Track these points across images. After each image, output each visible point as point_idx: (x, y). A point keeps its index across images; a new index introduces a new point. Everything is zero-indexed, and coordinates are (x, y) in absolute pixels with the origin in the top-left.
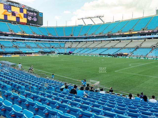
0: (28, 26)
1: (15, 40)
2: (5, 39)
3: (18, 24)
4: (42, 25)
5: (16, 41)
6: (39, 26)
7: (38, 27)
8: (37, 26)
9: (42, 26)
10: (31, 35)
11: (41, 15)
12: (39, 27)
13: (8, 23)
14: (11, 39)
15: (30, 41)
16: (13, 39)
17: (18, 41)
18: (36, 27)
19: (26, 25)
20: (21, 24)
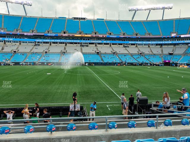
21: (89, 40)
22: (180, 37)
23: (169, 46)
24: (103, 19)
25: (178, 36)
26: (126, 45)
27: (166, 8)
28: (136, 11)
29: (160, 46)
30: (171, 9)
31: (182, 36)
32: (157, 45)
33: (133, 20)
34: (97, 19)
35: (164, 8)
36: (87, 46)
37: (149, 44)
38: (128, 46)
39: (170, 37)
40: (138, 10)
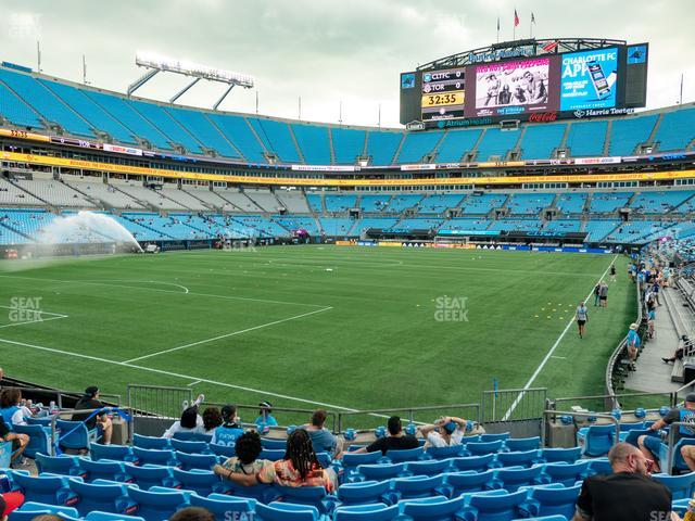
0: (570, 122)
1: (482, 190)
2: (451, 188)
3: (526, 125)
4: (643, 105)
5: (486, 191)
6: (620, 111)
7: (621, 118)
8: (610, 115)
9: (637, 110)
10: (535, 163)
12: (626, 118)
13: (493, 127)
14: (471, 187)
15: (544, 191)
16: (476, 186)
17: (494, 191)
18: (611, 119)
19: (557, 119)
20: (534, 121)
21: (27, 151)
22: (290, 169)
23: (260, 191)
24: (30, 70)
25: (286, 166)
26: (155, 182)
27: (239, 83)
28: (158, 70)
29: (237, 189)
30: (249, 87)
31: (295, 167)
32: (230, 184)
34: (5, 65)
35: (234, 82)
36: (29, 177)
37: (211, 182)
38: (160, 186)
39: (267, 165)
40: (165, 69)
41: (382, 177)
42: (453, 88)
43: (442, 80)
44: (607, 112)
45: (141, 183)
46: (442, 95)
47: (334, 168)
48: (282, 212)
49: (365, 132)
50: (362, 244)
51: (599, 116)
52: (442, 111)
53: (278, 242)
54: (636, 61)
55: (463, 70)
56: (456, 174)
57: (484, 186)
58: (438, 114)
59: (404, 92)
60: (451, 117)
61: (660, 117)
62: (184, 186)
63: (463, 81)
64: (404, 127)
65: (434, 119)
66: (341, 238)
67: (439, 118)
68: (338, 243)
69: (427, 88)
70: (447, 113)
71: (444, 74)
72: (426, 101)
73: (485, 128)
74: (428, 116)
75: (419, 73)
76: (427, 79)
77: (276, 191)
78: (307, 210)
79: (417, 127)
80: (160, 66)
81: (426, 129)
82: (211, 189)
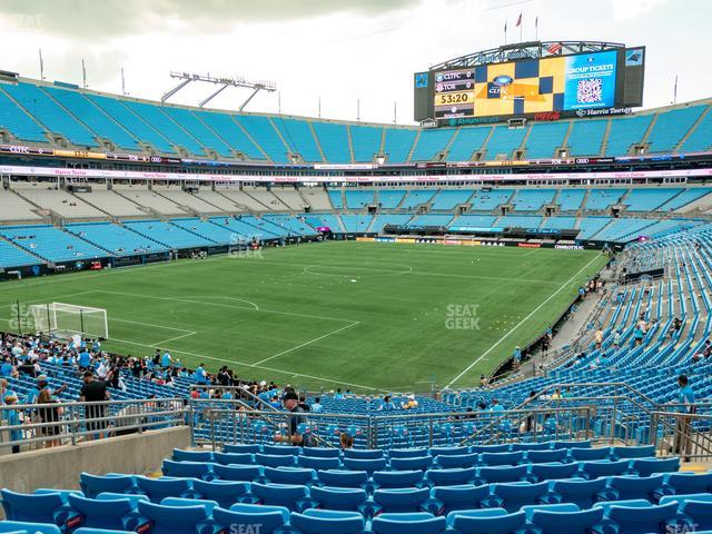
0: (572, 121)
1: (490, 186)
2: (462, 183)
3: (532, 123)
4: (639, 104)
5: (494, 187)
6: (618, 111)
7: (620, 117)
8: (609, 114)
9: (634, 109)
10: (538, 162)
11: (634, 58)
12: (624, 117)
13: (502, 124)
14: (480, 184)
15: (547, 186)
16: (485, 182)
17: (501, 187)
18: (610, 118)
19: (560, 118)
20: (539, 119)
22: (312, 168)
23: (286, 189)
24: (76, 87)
25: (309, 166)
26: (192, 186)
27: (263, 87)
28: (190, 80)
29: (265, 188)
30: (273, 91)
31: (317, 167)
32: (258, 184)
33: (167, 101)
34: (56, 83)
35: (258, 87)
36: (89, 190)
37: (241, 182)
39: (292, 165)
40: (196, 78)
41: (398, 174)
42: (463, 87)
43: (453, 79)
44: (607, 112)
45: (179, 187)
46: (454, 95)
47: (354, 167)
48: (307, 210)
49: (382, 129)
50: (379, 240)
51: (599, 115)
52: (454, 110)
53: (305, 240)
54: (634, 63)
55: (473, 70)
56: (467, 171)
57: (493, 183)
58: (450, 112)
59: (418, 91)
60: (462, 116)
61: (655, 116)
62: (217, 187)
63: (473, 81)
64: (418, 124)
65: (446, 117)
66: (361, 235)
67: (451, 117)
68: (358, 239)
69: (439, 88)
70: (458, 112)
71: (456, 74)
72: (438, 100)
73: (494, 126)
74: (441, 114)
75: (432, 74)
76: (439, 78)
77: (300, 189)
78: (329, 207)
79: (430, 125)
80: (191, 77)
81: (439, 126)
82: (241, 189)
